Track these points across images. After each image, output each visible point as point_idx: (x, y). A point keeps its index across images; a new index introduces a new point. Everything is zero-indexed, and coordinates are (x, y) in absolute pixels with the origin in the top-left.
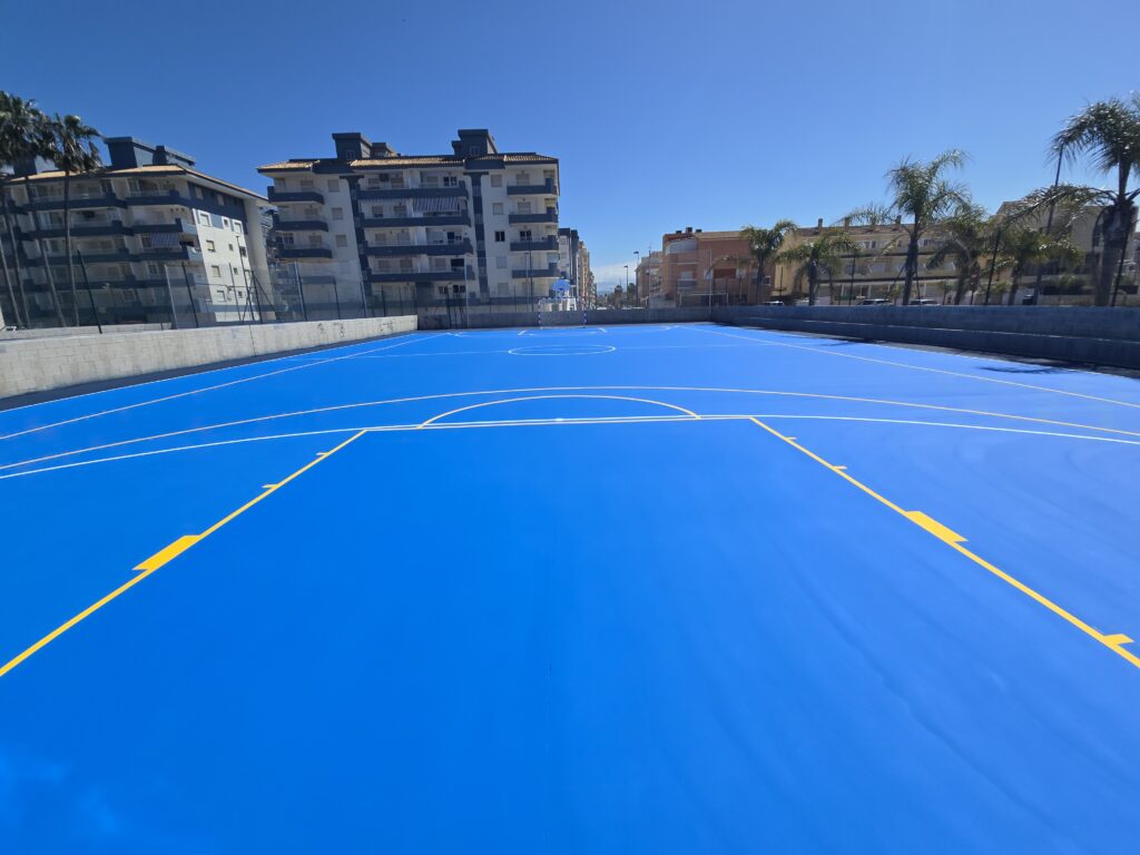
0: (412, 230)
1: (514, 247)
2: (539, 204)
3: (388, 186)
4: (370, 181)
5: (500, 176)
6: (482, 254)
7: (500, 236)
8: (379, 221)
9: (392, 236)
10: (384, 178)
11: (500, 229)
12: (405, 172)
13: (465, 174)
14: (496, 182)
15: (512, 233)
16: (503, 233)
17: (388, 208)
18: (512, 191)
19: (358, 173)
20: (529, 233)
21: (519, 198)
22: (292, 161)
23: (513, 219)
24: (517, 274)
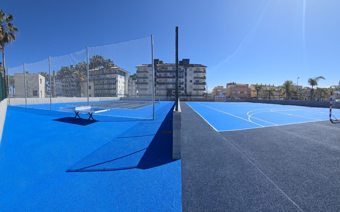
0: (168, 79)
1: (194, 84)
2: (201, 75)
3: (163, 70)
4: (159, 69)
5: (192, 69)
6: (186, 85)
7: (191, 81)
8: (160, 77)
9: (163, 80)
10: (163, 68)
11: (191, 80)
12: (169, 67)
13: (183, 68)
14: (191, 70)
15: (194, 81)
16: (192, 81)
17: (163, 74)
18: (195, 72)
19: (157, 67)
20: (198, 81)
21: (197, 73)
22: (143, 65)
23: (195, 78)
24: (194, 90)
